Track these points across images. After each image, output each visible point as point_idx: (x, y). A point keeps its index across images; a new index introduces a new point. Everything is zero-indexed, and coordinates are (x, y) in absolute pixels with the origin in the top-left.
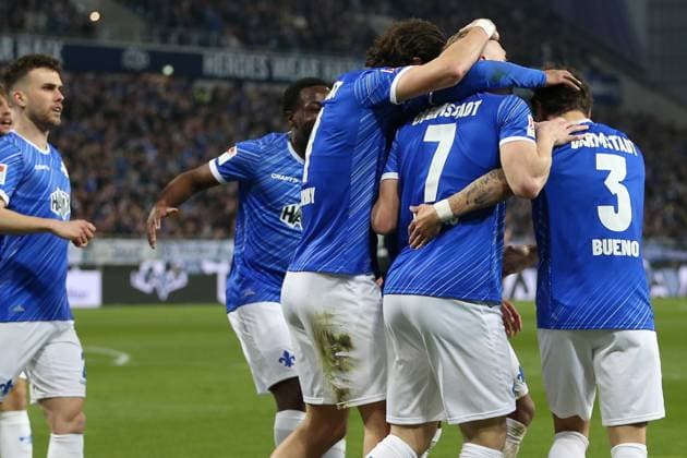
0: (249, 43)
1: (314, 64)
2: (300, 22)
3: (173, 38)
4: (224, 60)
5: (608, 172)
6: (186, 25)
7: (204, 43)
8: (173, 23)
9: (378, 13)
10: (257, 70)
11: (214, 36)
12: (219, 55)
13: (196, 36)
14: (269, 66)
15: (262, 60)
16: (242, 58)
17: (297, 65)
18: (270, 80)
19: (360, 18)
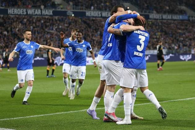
0: (158, 12)
1: (171, 16)
2: (168, 8)
3: (143, 12)
4: (153, 16)
5: (141, 39)
6: (146, 9)
7: (149, 12)
8: (143, 9)
9: (182, 6)
10: (160, 17)
11: (151, 11)
12: (152, 14)
13: (148, 11)
14: (162, 16)
15: (161, 15)
16: (157, 15)
17: (167, 16)
18: (162, 19)
19: (179, 7)
